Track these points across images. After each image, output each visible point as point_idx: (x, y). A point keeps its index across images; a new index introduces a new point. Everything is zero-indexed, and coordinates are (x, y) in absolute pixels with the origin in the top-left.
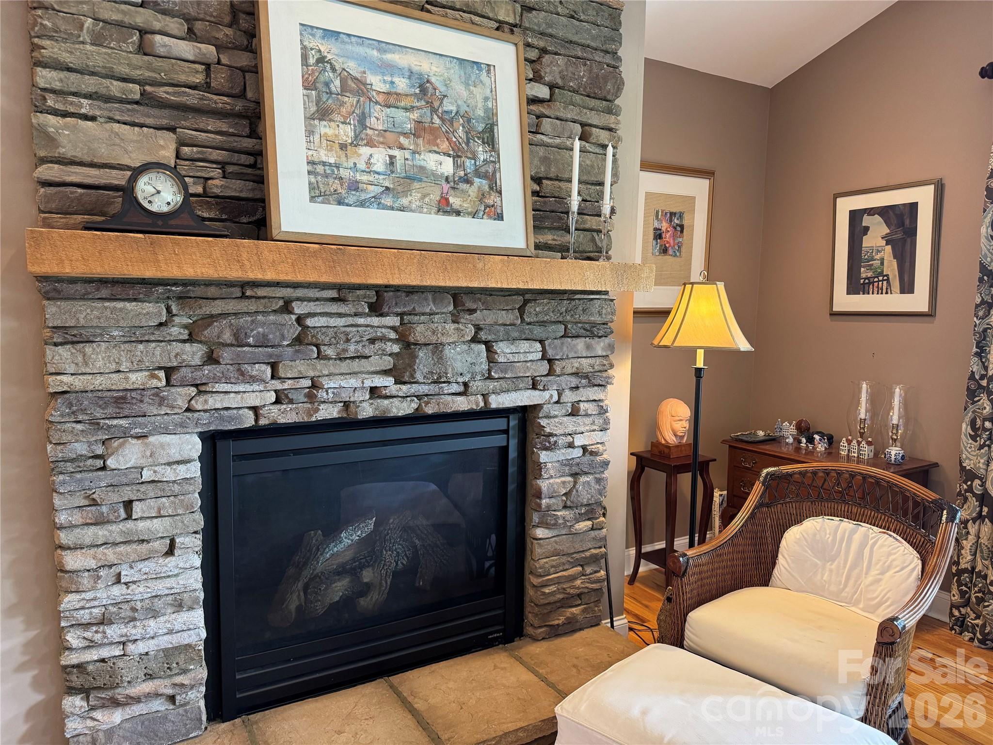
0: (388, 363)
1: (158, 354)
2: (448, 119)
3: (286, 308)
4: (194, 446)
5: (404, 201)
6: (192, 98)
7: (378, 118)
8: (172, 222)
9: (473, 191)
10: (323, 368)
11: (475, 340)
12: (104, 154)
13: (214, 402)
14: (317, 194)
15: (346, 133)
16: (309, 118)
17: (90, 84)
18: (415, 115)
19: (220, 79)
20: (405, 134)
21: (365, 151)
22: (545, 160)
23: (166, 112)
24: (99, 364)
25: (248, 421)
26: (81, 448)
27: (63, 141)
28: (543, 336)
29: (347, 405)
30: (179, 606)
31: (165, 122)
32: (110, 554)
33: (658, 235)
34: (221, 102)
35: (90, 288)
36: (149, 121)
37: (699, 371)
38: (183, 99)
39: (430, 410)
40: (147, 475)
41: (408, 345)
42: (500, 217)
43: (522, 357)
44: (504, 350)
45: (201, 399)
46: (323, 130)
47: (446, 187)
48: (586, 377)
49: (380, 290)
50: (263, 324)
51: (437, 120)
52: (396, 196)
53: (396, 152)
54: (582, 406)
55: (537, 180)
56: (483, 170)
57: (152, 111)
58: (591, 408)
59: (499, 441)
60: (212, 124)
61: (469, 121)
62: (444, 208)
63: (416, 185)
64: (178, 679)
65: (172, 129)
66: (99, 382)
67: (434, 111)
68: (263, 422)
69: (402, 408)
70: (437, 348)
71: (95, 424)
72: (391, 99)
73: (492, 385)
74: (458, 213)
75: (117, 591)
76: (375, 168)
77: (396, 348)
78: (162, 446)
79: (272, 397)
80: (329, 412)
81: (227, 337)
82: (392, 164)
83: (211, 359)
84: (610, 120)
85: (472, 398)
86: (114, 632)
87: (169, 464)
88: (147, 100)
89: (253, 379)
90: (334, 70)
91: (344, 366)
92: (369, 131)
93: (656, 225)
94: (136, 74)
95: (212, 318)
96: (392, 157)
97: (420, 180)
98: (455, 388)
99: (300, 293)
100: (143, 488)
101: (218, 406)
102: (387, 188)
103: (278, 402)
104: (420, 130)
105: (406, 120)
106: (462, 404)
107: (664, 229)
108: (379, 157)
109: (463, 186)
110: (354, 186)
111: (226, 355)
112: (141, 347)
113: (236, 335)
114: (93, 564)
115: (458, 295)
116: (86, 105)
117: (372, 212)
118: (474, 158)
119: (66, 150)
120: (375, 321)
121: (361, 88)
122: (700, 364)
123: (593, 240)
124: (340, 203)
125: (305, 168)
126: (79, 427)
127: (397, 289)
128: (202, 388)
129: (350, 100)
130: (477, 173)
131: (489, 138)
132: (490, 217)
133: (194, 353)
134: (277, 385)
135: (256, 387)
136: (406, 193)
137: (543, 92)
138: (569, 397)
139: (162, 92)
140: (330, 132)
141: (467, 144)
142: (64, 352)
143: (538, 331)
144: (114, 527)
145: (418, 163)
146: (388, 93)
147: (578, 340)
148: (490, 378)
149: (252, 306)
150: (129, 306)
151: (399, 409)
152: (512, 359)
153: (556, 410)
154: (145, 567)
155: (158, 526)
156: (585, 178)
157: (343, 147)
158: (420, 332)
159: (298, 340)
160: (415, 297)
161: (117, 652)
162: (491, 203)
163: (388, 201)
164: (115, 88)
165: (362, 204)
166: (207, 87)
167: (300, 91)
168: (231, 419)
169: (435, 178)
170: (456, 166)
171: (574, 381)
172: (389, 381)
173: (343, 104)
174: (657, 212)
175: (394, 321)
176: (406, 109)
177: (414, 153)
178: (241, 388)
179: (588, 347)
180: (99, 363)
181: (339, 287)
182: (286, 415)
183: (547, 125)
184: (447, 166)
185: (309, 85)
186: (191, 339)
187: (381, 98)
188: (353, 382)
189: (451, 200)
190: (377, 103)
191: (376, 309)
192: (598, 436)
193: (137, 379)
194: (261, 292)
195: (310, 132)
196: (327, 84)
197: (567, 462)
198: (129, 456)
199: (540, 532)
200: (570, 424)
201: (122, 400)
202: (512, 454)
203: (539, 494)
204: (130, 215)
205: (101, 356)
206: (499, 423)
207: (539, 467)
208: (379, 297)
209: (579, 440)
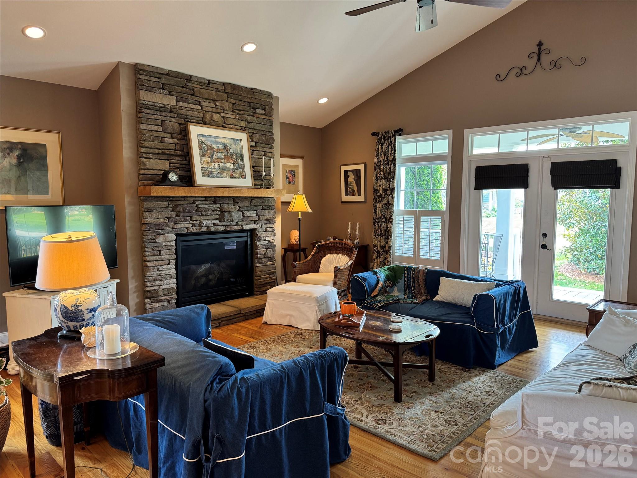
0: (217, 217)
1: (166, 214)
2: (232, 154)
3: (194, 203)
4: (174, 237)
5: (223, 175)
6: (173, 152)
7: (216, 155)
8: (176, 183)
9: (238, 172)
10: (203, 218)
11: (239, 210)
12: (155, 167)
13: (179, 226)
14: (204, 175)
15: (209, 160)
16: (201, 157)
18: (224, 154)
19: (178, 147)
20: (222, 159)
21: (213, 164)
22: (255, 162)
23: (166, 156)
24: (154, 216)
25: (186, 231)
26: (150, 237)
27: (147, 165)
28: (257, 209)
29: (208, 227)
30: (171, 278)
31: (166, 158)
32: (157, 263)
33: (287, 178)
34: (179, 153)
35: (152, 198)
36: (163, 158)
37: (299, 219)
38: (171, 153)
39: (228, 229)
40: (164, 244)
41: (222, 212)
42: (245, 178)
43: (251, 215)
44: (246, 212)
45: (176, 225)
46: (204, 159)
47: (232, 171)
48: (269, 221)
49: (215, 197)
50: (189, 207)
51: (229, 155)
52: (221, 175)
53: (220, 164)
54: (268, 229)
55: (253, 167)
56: (240, 166)
57: (164, 156)
58: (270, 230)
59: (245, 239)
60: (177, 158)
61: (236, 154)
62: (232, 177)
63: (225, 171)
64: (171, 296)
65: (168, 160)
66: (155, 221)
67: (228, 152)
68: (189, 231)
69: (222, 229)
70: (230, 213)
71: (153, 231)
72: (218, 150)
73: (244, 223)
74: (235, 178)
75: (158, 272)
76: (216, 168)
77: (219, 213)
78: (168, 237)
79: (191, 225)
80: (204, 229)
81: (181, 210)
82: (219, 166)
83: (177, 215)
84: (271, 150)
85: (239, 226)
86: (157, 283)
87: (169, 241)
88: (163, 153)
89: (187, 221)
90: (205, 144)
91: (207, 218)
92: (214, 159)
93: (287, 174)
94: (161, 147)
95: (178, 205)
96: (219, 165)
97: (226, 170)
98: (234, 223)
99: (197, 199)
100: (163, 247)
101: (180, 227)
102: (219, 173)
103: (192, 227)
104: (225, 158)
105: (222, 155)
106: (236, 228)
107: (289, 176)
108: (216, 165)
109: (236, 171)
110: (211, 172)
111: (181, 214)
112: (163, 212)
113: (183, 210)
114: (153, 265)
115: (234, 198)
116: (151, 156)
117: (216, 179)
118: (238, 163)
119: (148, 167)
120: (214, 205)
121: (211, 148)
122: (300, 217)
123: (269, 182)
124: (208, 177)
125: (201, 169)
126: (150, 231)
127: (219, 197)
128: (176, 223)
129: (209, 152)
130: (239, 167)
131: (242, 158)
132: (243, 178)
133: (174, 214)
134: (192, 222)
135: (187, 222)
136: (223, 173)
137: (254, 144)
138: (264, 226)
139: (166, 151)
140: (205, 160)
141: (236, 160)
142: (147, 214)
143: (255, 208)
144: (157, 257)
145: (225, 166)
146: (217, 149)
147: (266, 210)
148: (243, 221)
149: (186, 202)
150: (161, 203)
151: (221, 229)
152: (249, 216)
153: (261, 230)
154: (164, 267)
155: (166, 257)
156: (266, 166)
157: (208, 163)
158: (226, 208)
159: (196, 211)
160: (224, 199)
161: (158, 288)
162: (243, 174)
163: (219, 176)
164: (157, 151)
165: (213, 177)
166: (175, 150)
167: (199, 150)
168: (182, 230)
169: (229, 169)
170: (234, 166)
171: (265, 222)
172: (217, 222)
173: (207, 153)
174: (287, 171)
175: (218, 205)
176: (222, 153)
177: (224, 163)
178: (184, 223)
179: (269, 212)
181: (205, 197)
182: (194, 230)
183: (255, 152)
184: (232, 166)
185: (200, 149)
186: (173, 211)
187: (216, 150)
188: (209, 222)
189: (233, 174)
190: (215, 152)
191: (214, 203)
192: (272, 238)
193: (162, 220)
194: (189, 199)
195: (201, 160)
196: (204, 148)
197: (264, 245)
198: (160, 239)
199: (258, 265)
200: (265, 234)
201: (159, 225)
202: (249, 243)
203: (257, 254)
204: (167, 182)
205: (155, 215)
206: (245, 234)
207: (257, 246)
208: (215, 200)
209: (267, 239)
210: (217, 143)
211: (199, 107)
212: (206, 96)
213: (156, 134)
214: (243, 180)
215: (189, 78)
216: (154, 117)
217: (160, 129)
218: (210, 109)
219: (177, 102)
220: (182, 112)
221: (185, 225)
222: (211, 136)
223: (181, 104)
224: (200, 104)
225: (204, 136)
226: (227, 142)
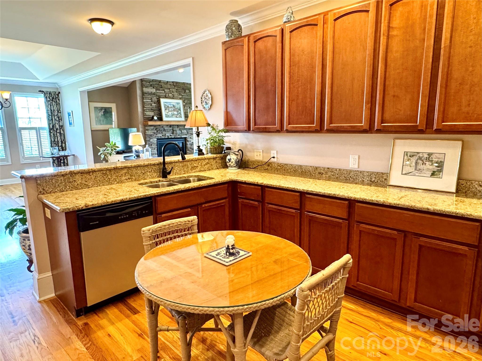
0: (171, 132)
1: (153, 131)
2: (176, 109)
3: (163, 127)
4: (156, 140)
5: (173, 117)
6: (155, 109)
7: (170, 109)
8: (156, 120)
9: (179, 115)
10: (166, 133)
11: (180, 130)
12: (149, 114)
13: (158, 136)
14: (166, 117)
15: (168, 111)
17: (148, 109)
19: (157, 107)
20: (172, 111)
22: (186, 111)
25: (160, 138)
28: (187, 129)
31: (153, 111)
34: (157, 109)
35: (149, 126)
39: (176, 137)
41: (173, 130)
42: (181, 117)
44: (182, 131)
49: (170, 125)
50: (161, 129)
55: (185, 113)
56: (180, 113)
59: (182, 141)
60: (156, 111)
61: (178, 109)
66: (149, 134)
69: (173, 137)
70: (176, 131)
71: (149, 137)
74: (177, 117)
78: (154, 139)
80: (167, 137)
82: (172, 113)
83: (157, 132)
87: (154, 141)
89: (160, 134)
90: (167, 106)
94: (151, 107)
95: (157, 128)
97: (174, 115)
98: (178, 135)
100: (153, 143)
102: (171, 116)
104: (174, 110)
106: (179, 137)
108: (170, 113)
109: (177, 115)
111: (158, 131)
115: (178, 125)
116: (148, 111)
117: (170, 118)
119: (147, 114)
120: (170, 128)
124: (168, 117)
125: (165, 115)
127: (172, 125)
128: (157, 134)
129: (168, 108)
131: (180, 110)
133: (156, 131)
134: (162, 135)
137: (185, 104)
138: (190, 136)
139: (153, 109)
141: (178, 111)
145: (174, 113)
148: (181, 134)
149: (160, 127)
150: (152, 127)
155: (154, 147)
158: (174, 129)
159: (164, 130)
160: (174, 126)
164: (149, 109)
166: (156, 108)
167: (164, 108)
170: (177, 113)
172: (171, 134)
175: (172, 128)
176: (172, 108)
180: (149, 132)
181: (167, 125)
182: (163, 137)
183: (185, 107)
187: (170, 107)
188: (169, 134)
193: (152, 133)
195: (165, 111)
197: (190, 144)
198: (151, 140)
199: (188, 151)
200: (190, 139)
201: (151, 135)
202: (184, 143)
203: (187, 147)
204: (153, 120)
205: (149, 131)
206: (182, 139)
207: (187, 144)
208: (170, 126)
209: (191, 141)
210: (171, 105)
211: (164, 92)
212: (166, 88)
213: (149, 103)
214: (180, 118)
215: (160, 81)
216: (148, 97)
217: (150, 101)
218: (168, 92)
219: (156, 90)
220: (158, 94)
221: (160, 135)
222: (168, 102)
223: (157, 91)
224: (164, 91)
225: (166, 102)
226: (174, 104)
